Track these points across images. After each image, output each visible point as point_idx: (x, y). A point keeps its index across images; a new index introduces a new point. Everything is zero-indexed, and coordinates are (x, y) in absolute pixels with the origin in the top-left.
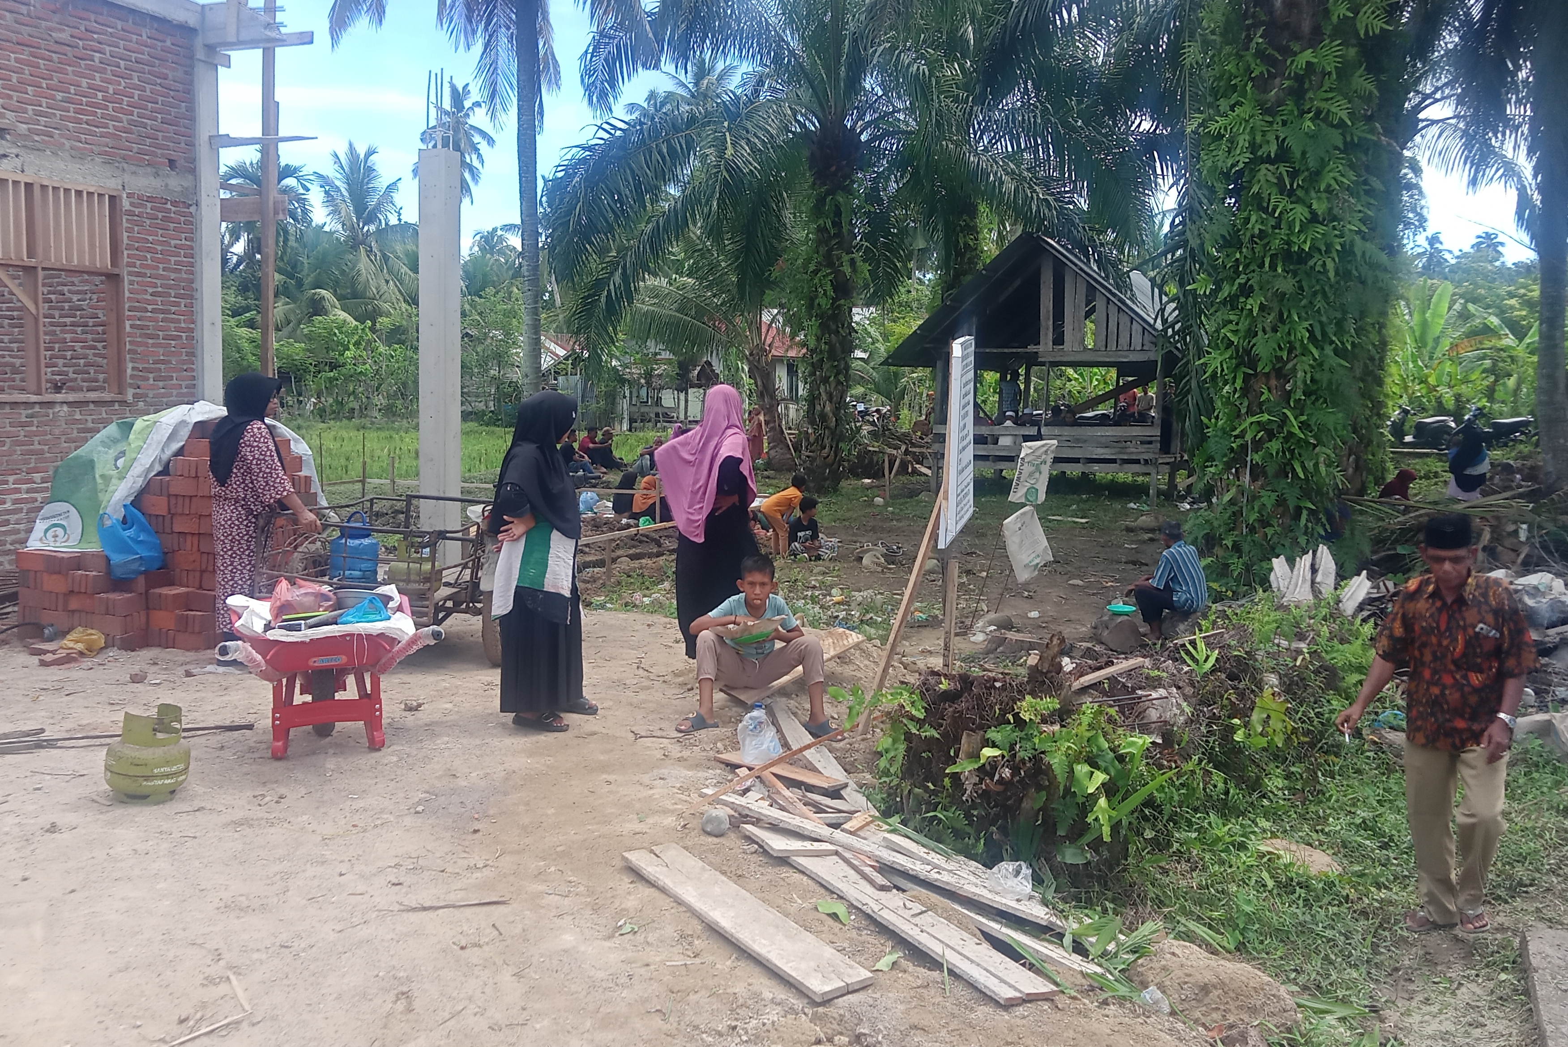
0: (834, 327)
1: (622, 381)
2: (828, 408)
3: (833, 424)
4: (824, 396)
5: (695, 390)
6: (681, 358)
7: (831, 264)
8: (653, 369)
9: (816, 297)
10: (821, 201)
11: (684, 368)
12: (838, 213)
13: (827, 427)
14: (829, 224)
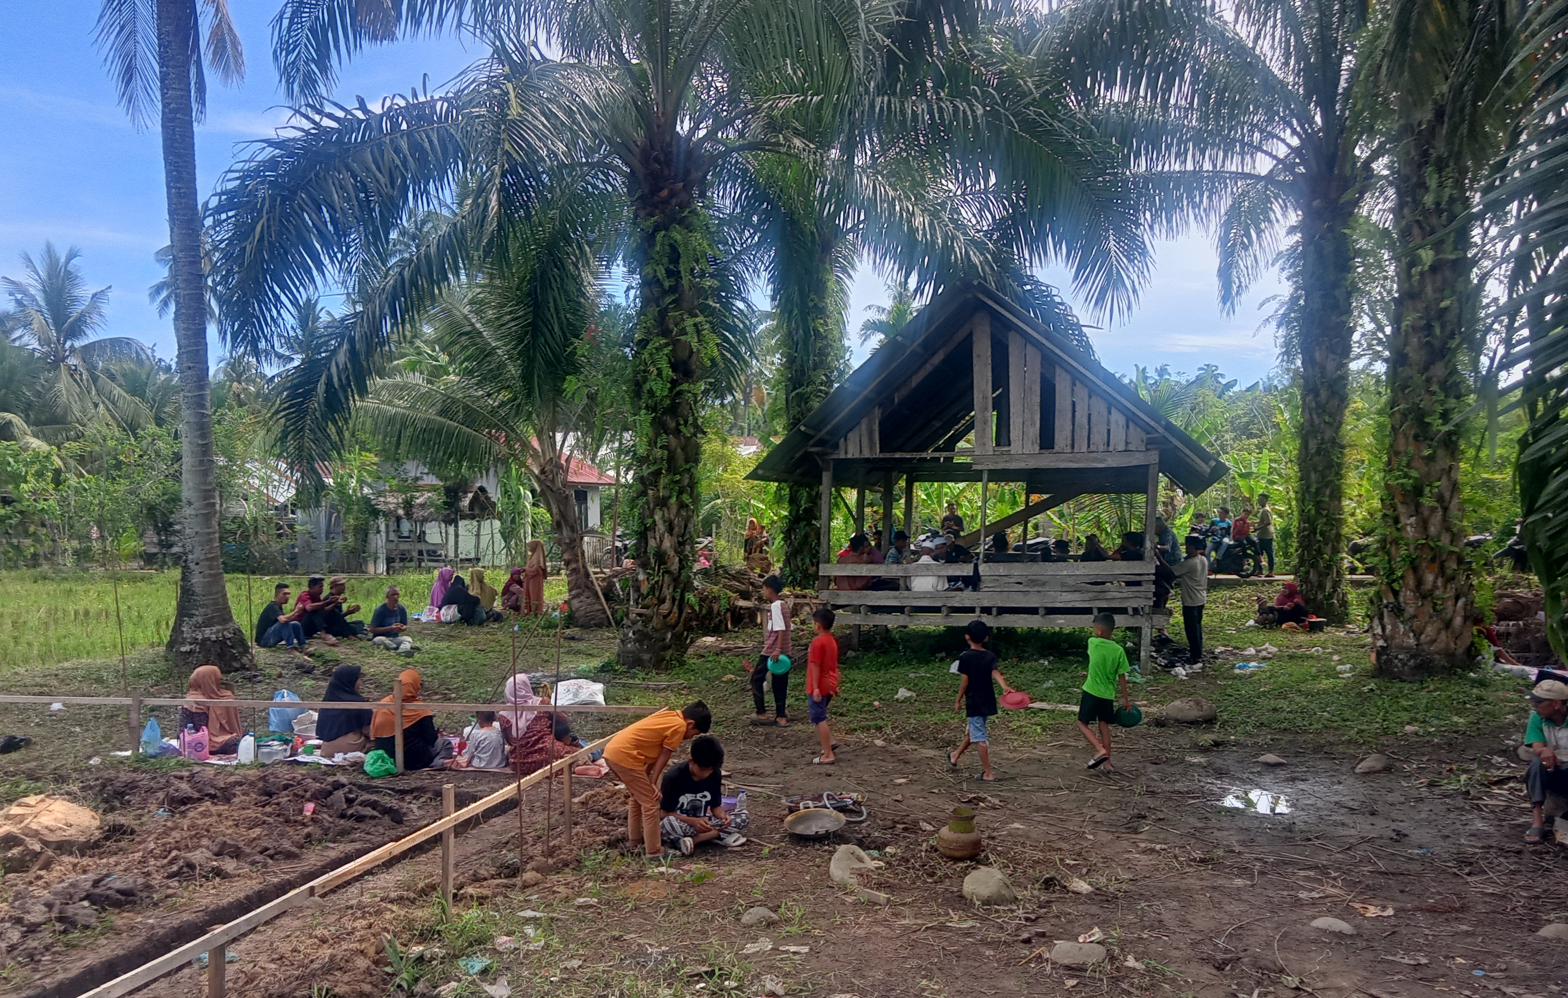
0: (672, 425)
1: (375, 513)
2: (667, 544)
3: (675, 566)
4: (661, 527)
5: (467, 522)
6: (448, 483)
7: (665, 333)
8: (412, 497)
9: (645, 379)
10: (649, 238)
11: (453, 493)
12: (674, 256)
13: (667, 572)
14: (661, 272)
